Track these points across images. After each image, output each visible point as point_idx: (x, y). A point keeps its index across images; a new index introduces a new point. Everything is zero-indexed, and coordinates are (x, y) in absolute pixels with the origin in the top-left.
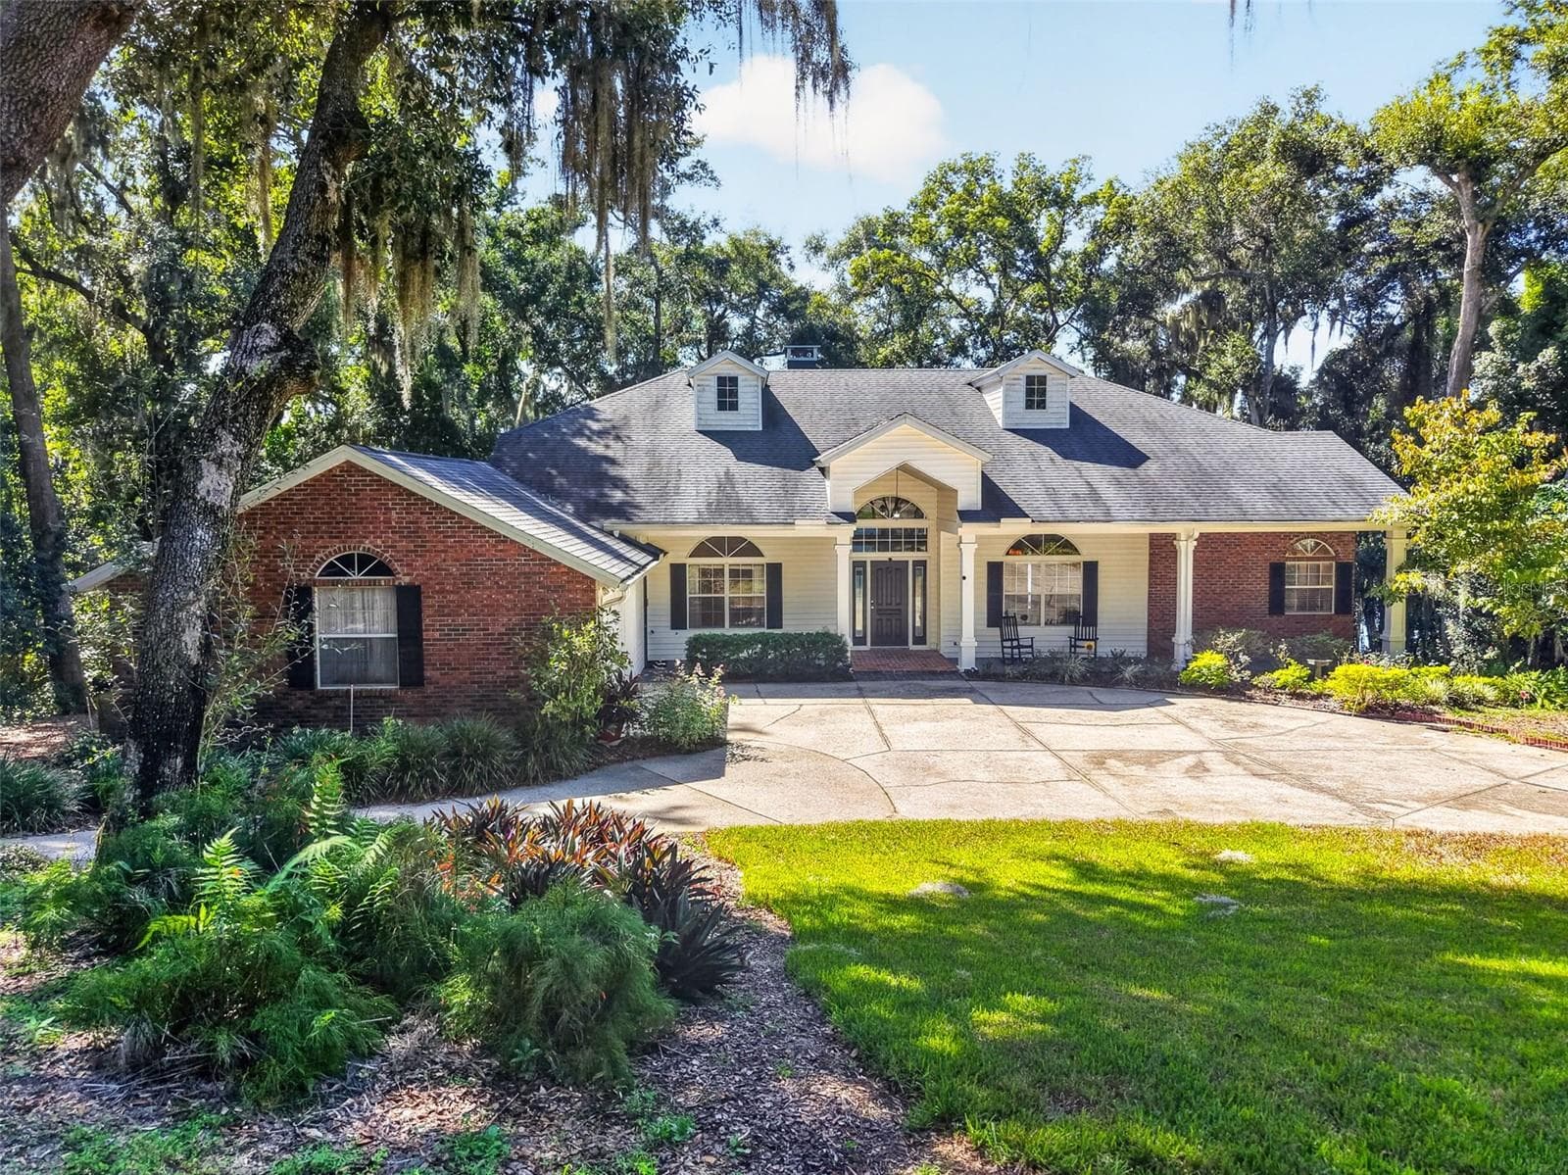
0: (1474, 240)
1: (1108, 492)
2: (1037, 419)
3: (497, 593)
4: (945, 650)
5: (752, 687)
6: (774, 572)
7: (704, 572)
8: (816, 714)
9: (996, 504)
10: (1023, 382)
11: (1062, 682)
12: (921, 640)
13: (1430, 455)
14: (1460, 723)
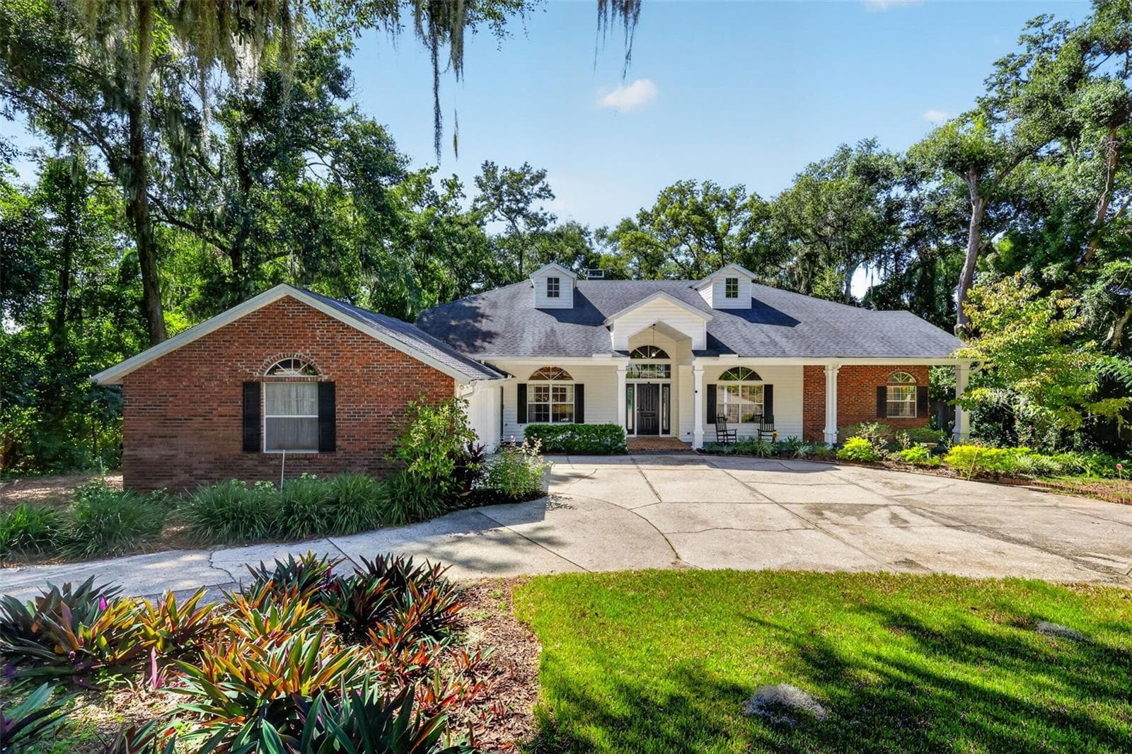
0: (977, 207)
1: (782, 342)
2: (733, 303)
3: (387, 387)
4: (683, 437)
5: (565, 458)
6: (580, 389)
7: (538, 389)
8: (606, 476)
9: (714, 347)
10: (724, 282)
11: (760, 456)
12: (667, 432)
13: (990, 316)
14: (1052, 486)
